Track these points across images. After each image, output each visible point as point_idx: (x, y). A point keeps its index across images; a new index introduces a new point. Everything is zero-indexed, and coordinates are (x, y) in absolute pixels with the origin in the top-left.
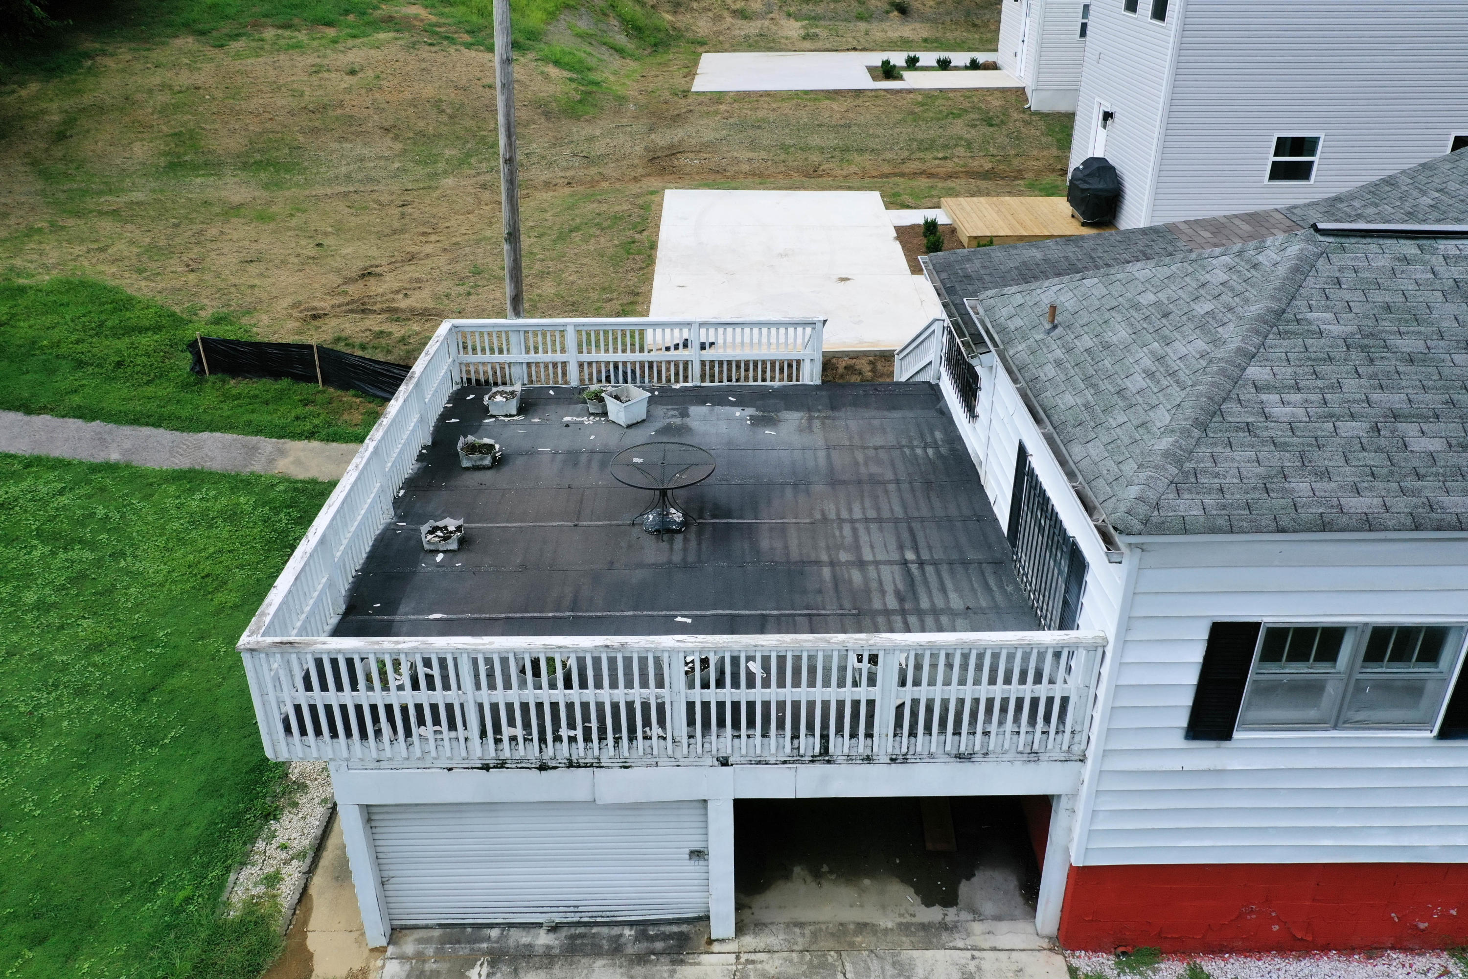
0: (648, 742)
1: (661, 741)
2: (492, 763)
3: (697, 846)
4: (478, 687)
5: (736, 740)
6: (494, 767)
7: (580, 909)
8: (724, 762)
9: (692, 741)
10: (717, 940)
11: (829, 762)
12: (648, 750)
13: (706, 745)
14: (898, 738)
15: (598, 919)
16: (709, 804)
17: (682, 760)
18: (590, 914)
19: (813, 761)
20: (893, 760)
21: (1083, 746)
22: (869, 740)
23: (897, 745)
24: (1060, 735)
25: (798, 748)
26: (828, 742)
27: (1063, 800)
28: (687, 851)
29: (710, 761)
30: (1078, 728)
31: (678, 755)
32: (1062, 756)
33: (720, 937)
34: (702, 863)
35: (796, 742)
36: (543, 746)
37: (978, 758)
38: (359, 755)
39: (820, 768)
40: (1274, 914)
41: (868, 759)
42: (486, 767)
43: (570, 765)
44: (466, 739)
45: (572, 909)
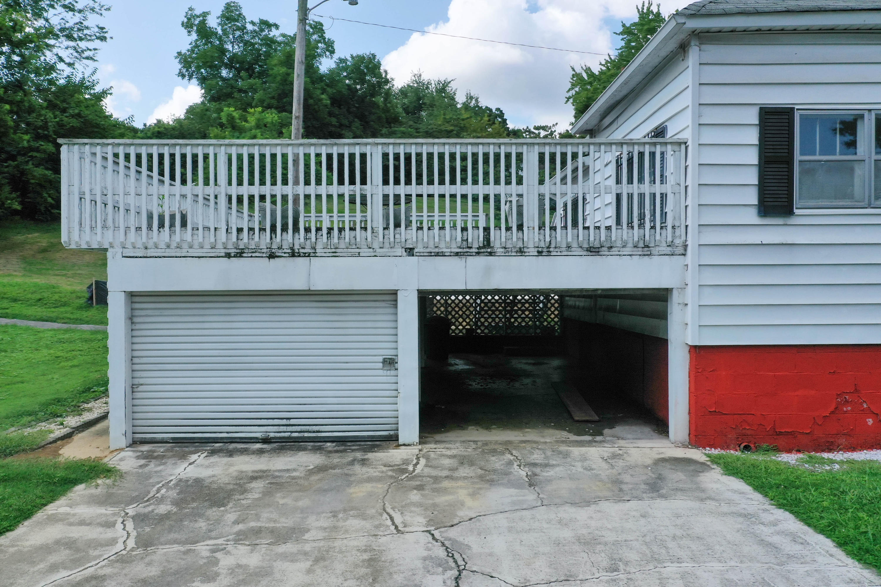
0: (353, 233)
1: (363, 232)
2: (233, 251)
3: (389, 353)
4: (230, 183)
5: (420, 232)
6: (234, 257)
7: (292, 422)
8: (410, 252)
9: (386, 232)
10: (404, 445)
11: (491, 254)
12: (353, 241)
13: (397, 236)
14: (542, 231)
15: (306, 435)
16: (399, 293)
17: (379, 250)
18: (298, 428)
19: (478, 253)
20: (540, 253)
21: (683, 238)
22: (520, 233)
23: (542, 237)
24: (664, 230)
25: (467, 240)
26: (489, 234)
27: (675, 293)
28: (381, 359)
29: (400, 251)
30: (677, 224)
31: (376, 245)
32: (668, 250)
33: (407, 442)
34: (393, 372)
35: (465, 233)
36: (274, 236)
37: (604, 250)
38: (133, 240)
39: (482, 261)
40: (865, 406)
41: (521, 252)
42: (228, 256)
43: (293, 254)
44: (216, 229)
45: (284, 422)
